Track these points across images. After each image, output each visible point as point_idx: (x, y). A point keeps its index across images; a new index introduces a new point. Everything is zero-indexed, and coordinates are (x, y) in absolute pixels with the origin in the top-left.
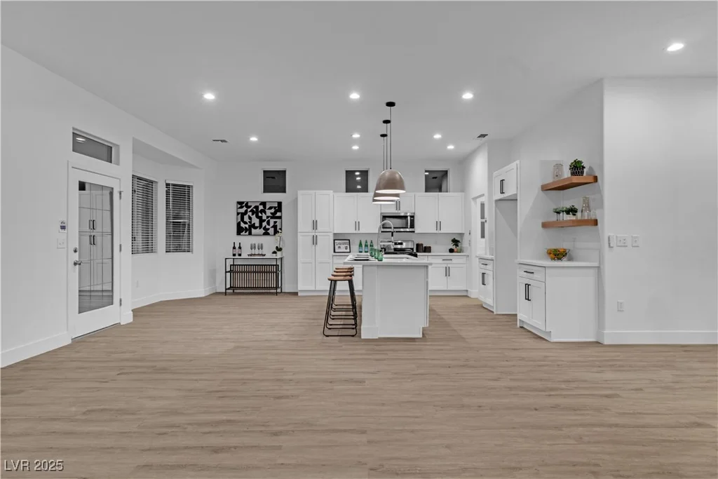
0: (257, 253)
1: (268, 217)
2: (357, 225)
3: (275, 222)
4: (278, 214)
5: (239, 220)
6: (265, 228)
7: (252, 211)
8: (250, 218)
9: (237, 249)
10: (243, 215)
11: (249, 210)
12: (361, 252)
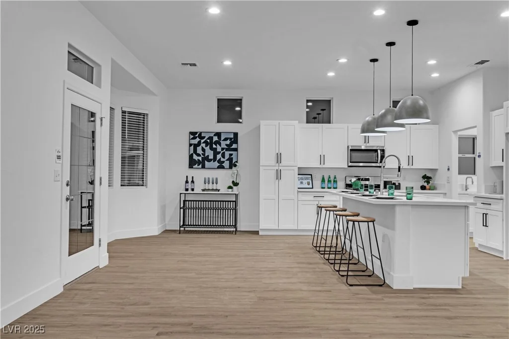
0: (210, 188)
1: (223, 149)
2: (322, 159)
3: (231, 155)
4: (234, 146)
5: (192, 152)
7: (205, 142)
8: (203, 150)
9: (189, 183)
10: (196, 146)
11: (202, 141)
12: (324, 188)
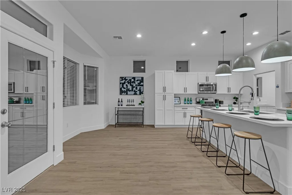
0: (130, 104)
1: (136, 85)
2: (185, 89)
3: (140, 88)
4: (142, 84)
5: (121, 87)
6: (135, 91)
7: (128, 82)
8: (127, 86)
9: (120, 102)
10: (123, 84)
11: (126, 81)
12: (186, 104)
